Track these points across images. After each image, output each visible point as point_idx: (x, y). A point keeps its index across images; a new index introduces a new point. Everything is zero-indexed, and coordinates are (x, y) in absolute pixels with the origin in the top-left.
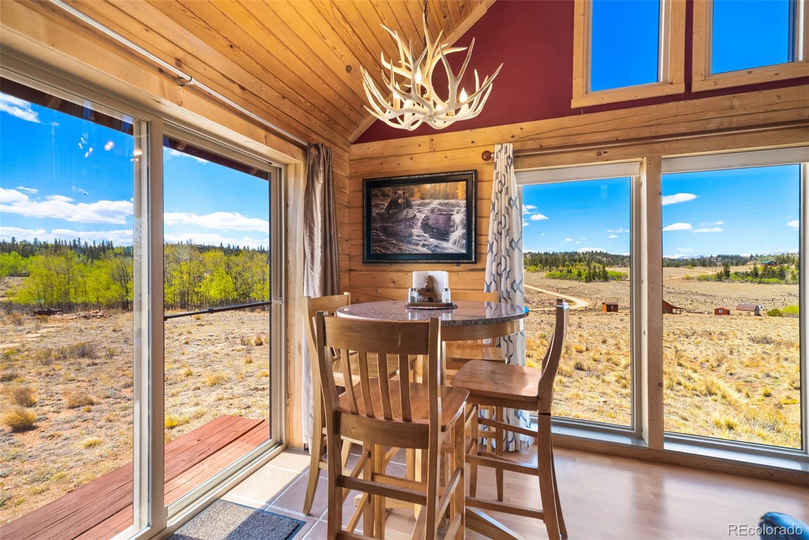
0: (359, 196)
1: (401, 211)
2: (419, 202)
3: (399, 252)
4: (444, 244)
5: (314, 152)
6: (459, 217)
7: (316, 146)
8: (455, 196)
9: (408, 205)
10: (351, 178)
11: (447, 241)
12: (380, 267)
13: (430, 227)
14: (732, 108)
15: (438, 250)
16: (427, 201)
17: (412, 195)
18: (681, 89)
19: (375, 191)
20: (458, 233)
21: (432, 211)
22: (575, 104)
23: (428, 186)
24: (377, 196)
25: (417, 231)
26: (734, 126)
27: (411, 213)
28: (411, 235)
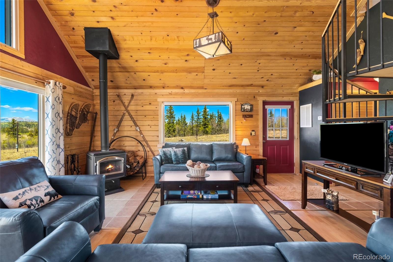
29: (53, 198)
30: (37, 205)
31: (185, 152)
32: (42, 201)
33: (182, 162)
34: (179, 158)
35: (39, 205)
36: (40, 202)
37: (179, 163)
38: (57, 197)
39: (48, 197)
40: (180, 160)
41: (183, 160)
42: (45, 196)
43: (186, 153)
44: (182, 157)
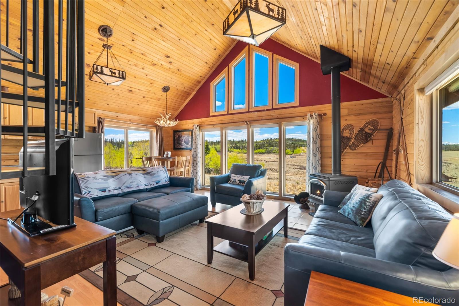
0: (173, 134)
1: (180, 138)
2: (183, 136)
3: (180, 147)
4: (188, 146)
5: (158, 127)
6: (190, 140)
7: (158, 126)
8: (190, 135)
9: (181, 137)
10: (172, 130)
11: (188, 145)
12: (178, 151)
13: (185, 142)
14: (234, 117)
15: (187, 147)
16: (185, 136)
17: (182, 134)
18: (226, 113)
19: (175, 133)
20: (190, 143)
21: (186, 138)
22: (211, 114)
23: (185, 132)
24: (176, 134)
25: (183, 143)
26: (234, 122)
27: (182, 138)
28: (182, 144)
29: (240, 183)
30: (233, 182)
31: (365, 201)
32: (236, 182)
33: (348, 215)
34: (348, 208)
35: (234, 183)
36: (235, 182)
37: (343, 214)
38: (243, 184)
39: (239, 182)
40: (347, 211)
41: (351, 213)
42: (238, 181)
43: (367, 204)
44: (354, 207)
